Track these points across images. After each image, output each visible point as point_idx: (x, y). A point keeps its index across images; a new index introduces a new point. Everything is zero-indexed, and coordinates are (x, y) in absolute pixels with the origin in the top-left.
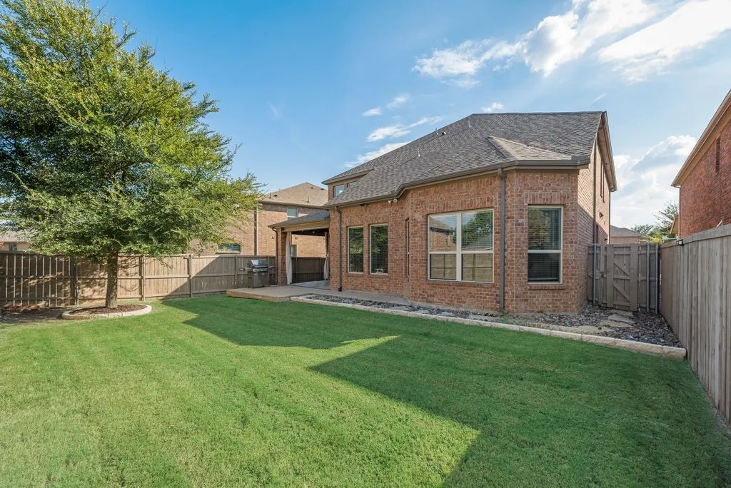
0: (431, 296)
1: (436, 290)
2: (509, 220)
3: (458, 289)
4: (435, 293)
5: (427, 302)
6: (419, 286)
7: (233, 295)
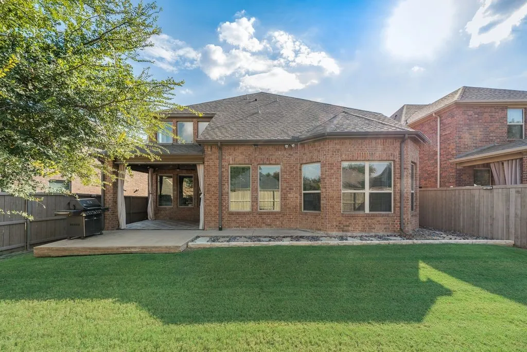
0: (347, 226)
1: (350, 221)
2: (406, 170)
3: (369, 219)
4: (350, 224)
5: (343, 231)
6: (336, 219)
7: (52, 254)
